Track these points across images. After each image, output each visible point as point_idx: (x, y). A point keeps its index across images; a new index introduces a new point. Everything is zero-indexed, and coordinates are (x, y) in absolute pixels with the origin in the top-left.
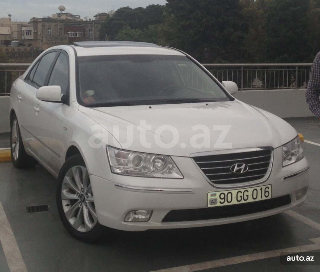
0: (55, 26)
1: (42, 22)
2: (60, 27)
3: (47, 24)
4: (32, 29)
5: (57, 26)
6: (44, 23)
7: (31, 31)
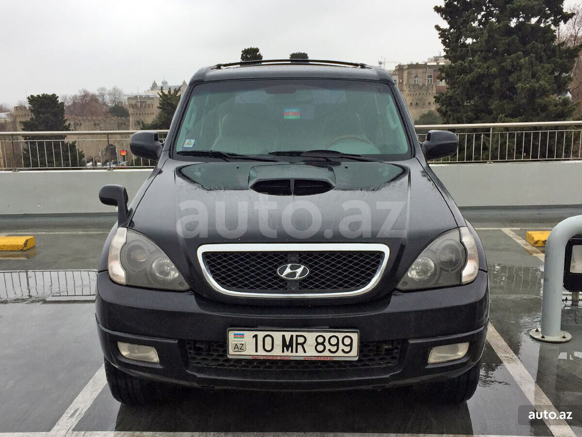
0: (423, 73)
1: (408, 68)
2: (429, 74)
3: (414, 71)
5: (426, 72)
6: (409, 70)
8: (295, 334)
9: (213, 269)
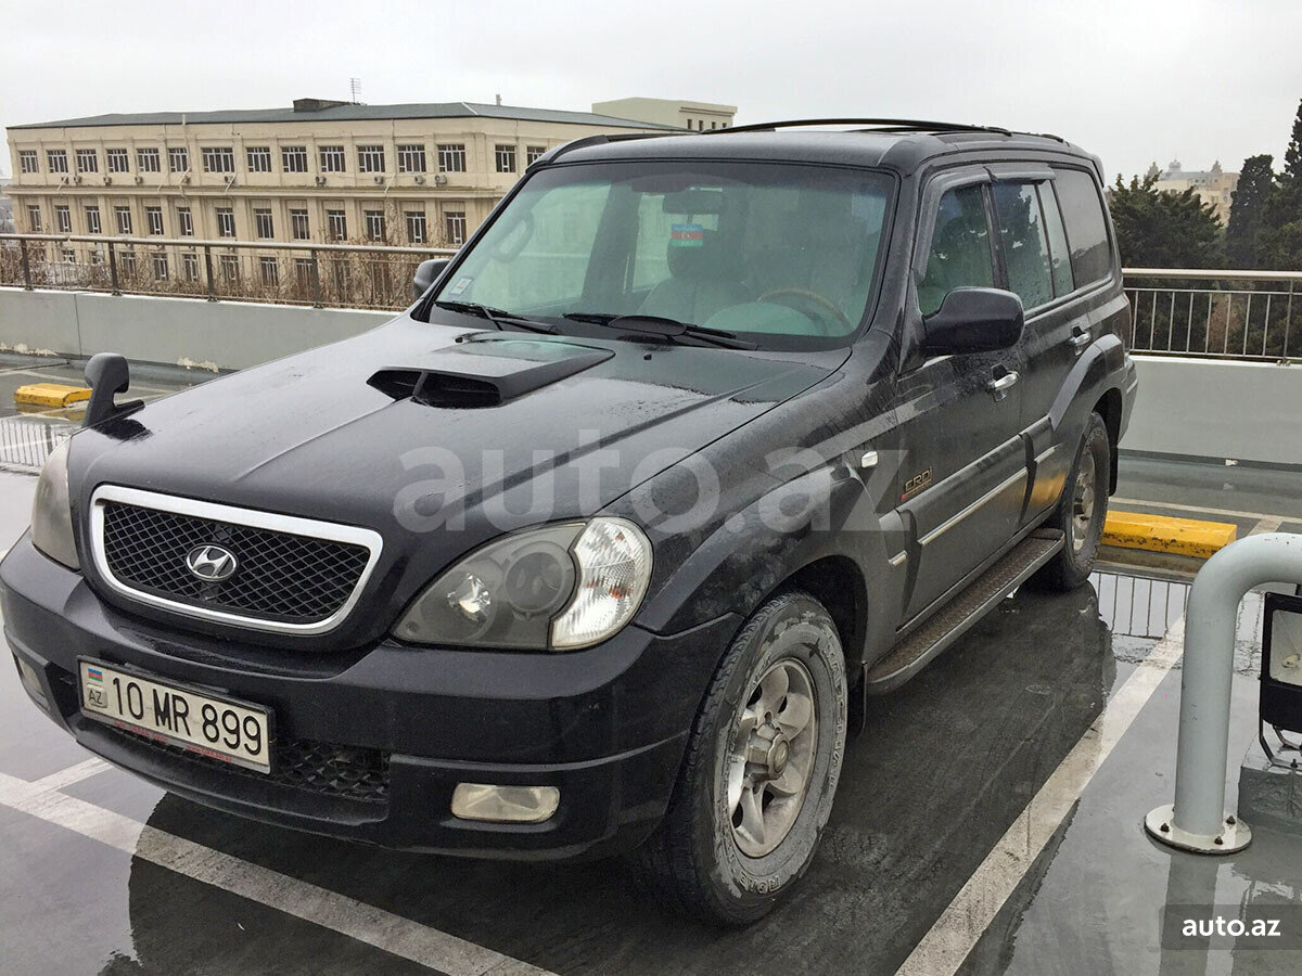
8: (172, 692)
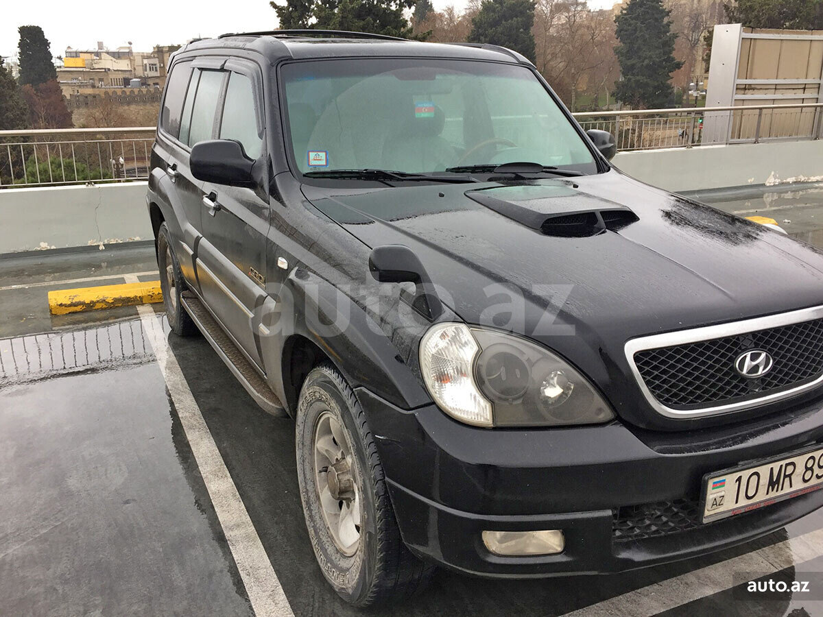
4: (156, 61)
7: (155, 65)
8: (782, 464)
9: (648, 378)
